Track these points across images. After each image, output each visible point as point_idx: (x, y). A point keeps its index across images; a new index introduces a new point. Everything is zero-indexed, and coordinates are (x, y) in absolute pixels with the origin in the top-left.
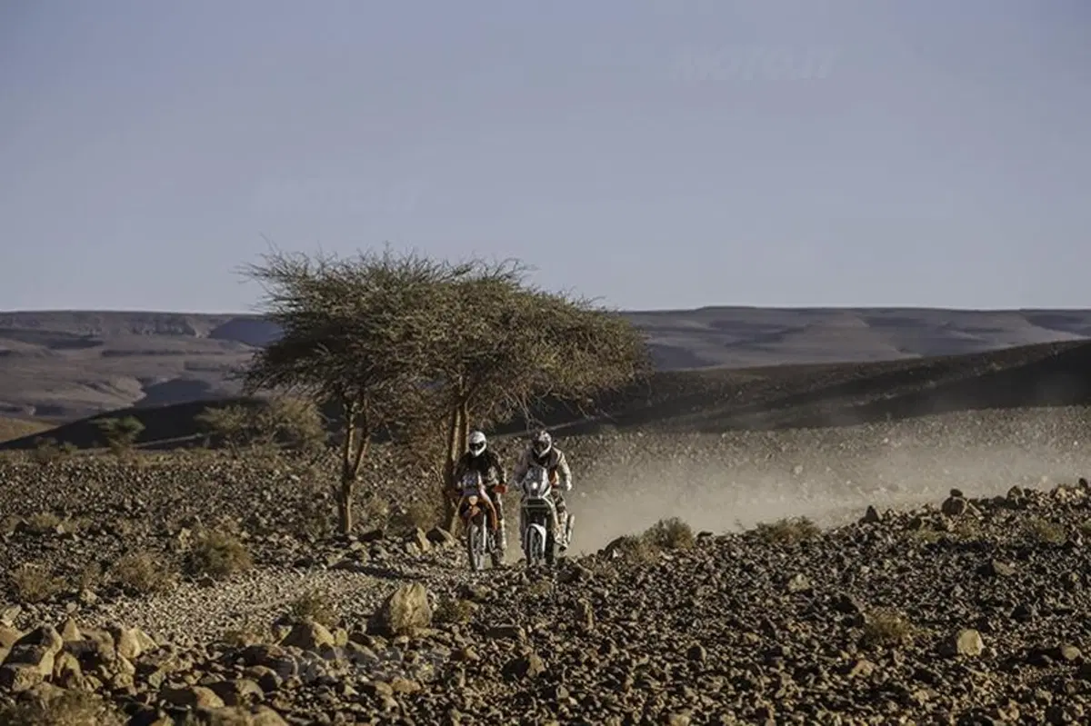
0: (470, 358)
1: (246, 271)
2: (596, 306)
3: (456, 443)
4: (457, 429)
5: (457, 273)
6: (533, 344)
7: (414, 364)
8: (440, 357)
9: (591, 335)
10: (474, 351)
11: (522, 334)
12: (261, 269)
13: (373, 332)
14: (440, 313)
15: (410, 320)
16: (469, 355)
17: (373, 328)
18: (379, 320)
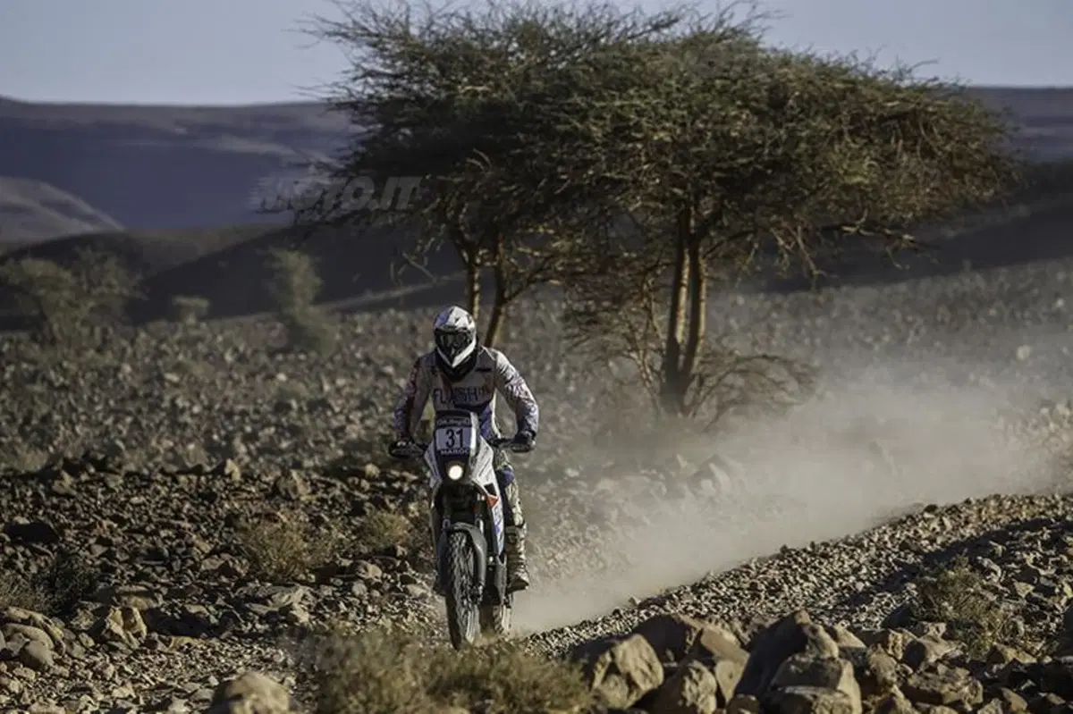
0: (724, 171)
1: (312, 28)
2: (922, 76)
3: (682, 313)
4: (684, 290)
5: (657, 28)
6: (831, 144)
7: (635, 181)
8: (676, 169)
9: (925, 126)
10: (732, 158)
11: (808, 127)
12: (337, 24)
13: (561, 128)
14: (668, 94)
15: (622, 107)
16: (725, 165)
17: (557, 120)
18: (566, 108)
